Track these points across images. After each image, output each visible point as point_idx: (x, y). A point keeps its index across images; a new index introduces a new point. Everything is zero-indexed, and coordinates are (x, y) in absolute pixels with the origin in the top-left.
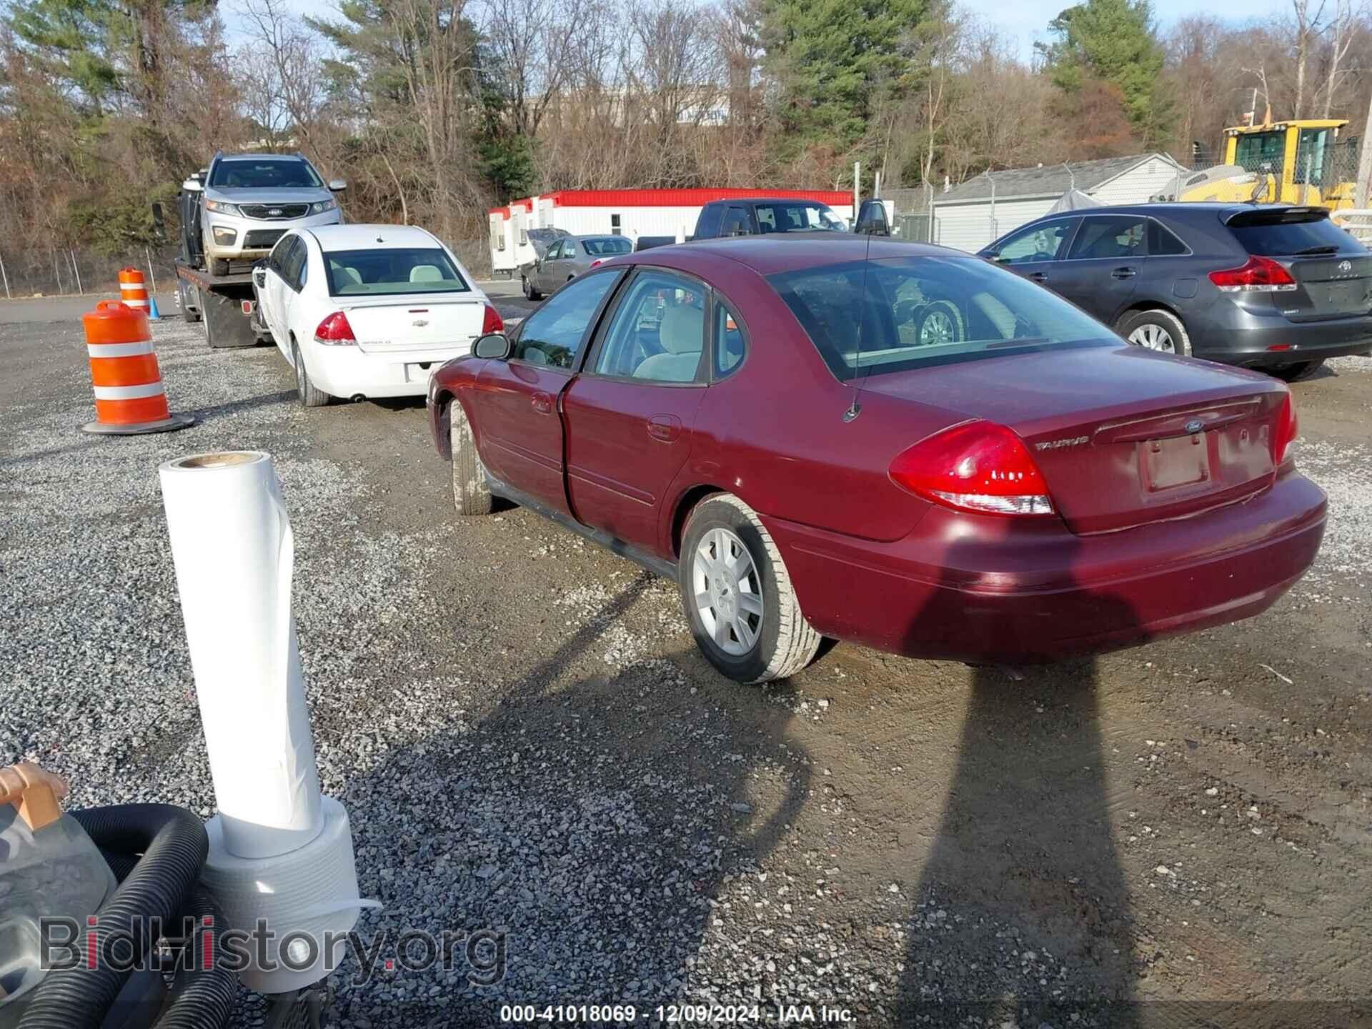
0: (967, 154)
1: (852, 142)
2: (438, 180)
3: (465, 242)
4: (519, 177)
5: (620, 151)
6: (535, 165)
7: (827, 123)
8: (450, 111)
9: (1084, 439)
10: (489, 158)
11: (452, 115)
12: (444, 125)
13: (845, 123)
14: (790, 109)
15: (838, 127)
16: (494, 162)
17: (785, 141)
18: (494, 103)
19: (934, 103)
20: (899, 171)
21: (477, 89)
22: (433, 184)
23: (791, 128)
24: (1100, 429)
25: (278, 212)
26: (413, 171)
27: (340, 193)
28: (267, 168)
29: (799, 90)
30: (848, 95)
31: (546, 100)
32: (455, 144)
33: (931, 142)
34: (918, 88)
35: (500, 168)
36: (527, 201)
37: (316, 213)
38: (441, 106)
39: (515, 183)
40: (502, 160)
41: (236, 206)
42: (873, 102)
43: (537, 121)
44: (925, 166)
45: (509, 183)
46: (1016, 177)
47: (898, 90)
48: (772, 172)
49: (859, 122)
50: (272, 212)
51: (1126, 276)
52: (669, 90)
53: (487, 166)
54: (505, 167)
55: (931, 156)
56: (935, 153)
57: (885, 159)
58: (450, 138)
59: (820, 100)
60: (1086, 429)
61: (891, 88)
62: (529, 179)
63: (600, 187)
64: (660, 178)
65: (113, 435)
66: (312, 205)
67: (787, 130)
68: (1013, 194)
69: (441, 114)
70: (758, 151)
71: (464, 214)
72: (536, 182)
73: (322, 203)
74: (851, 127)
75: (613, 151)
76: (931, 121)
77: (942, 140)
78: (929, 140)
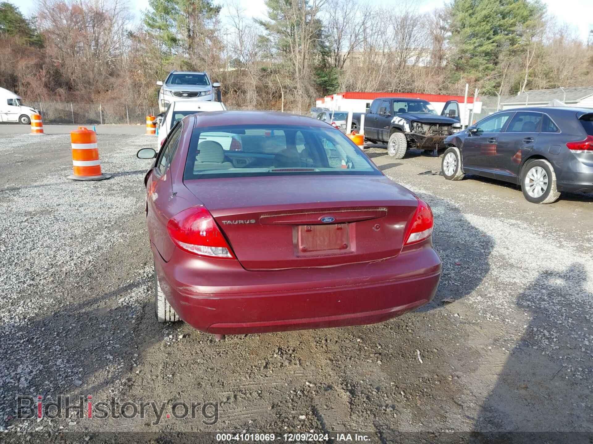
0: (545, 82)
1: (487, 75)
2: (298, 86)
3: (306, 112)
4: (332, 85)
5: (378, 76)
6: (340, 80)
7: (476, 66)
8: (306, 57)
9: (253, 221)
10: (321, 77)
11: (307, 59)
12: (303, 63)
13: (484, 66)
14: (459, 59)
15: (481, 68)
16: (323, 79)
17: (455, 74)
18: (325, 53)
19: (530, 57)
20: (508, 89)
21: (319, 48)
22: (295, 88)
23: (459, 68)
24: (262, 217)
25: (186, 95)
26: (288, 82)
27: (216, 88)
28: (190, 77)
29: (464, 51)
30: (487, 54)
31: (349, 53)
32: (306, 71)
33: (527, 76)
34: (524, 51)
35: (325, 81)
36: (332, 96)
37: (201, 96)
38: (303, 54)
39: (331, 88)
40: (326, 78)
41: (171, 92)
42: (501, 57)
43: (344, 62)
44: (522, 87)
45: (328, 88)
46: (544, 93)
47: (514, 51)
48: (446, 88)
49: (491, 66)
50: (184, 95)
51: (529, 142)
52: (405, 50)
53: (319, 81)
54: (327, 81)
55: (526, 82)
56: (528, 81)
57: (502, 83)
58: (305, 69)
59: (473, 55)
60: (255, 216)
61: (509, 51)
62: (337, 87)
63: (366, 91)
64: (394, 88)
65: (76, 180)
66: (200, 92)
67: (457, 69)
68: (541, 100)
69: (302, 58)
70: (441, 78)
71: (307, 100)
72: (339, 88)
73: (205, 92)
74: (487, 68)
75: (374, 76)
76: (527, 67)
77: (533, 74)
78: (526, 74)
